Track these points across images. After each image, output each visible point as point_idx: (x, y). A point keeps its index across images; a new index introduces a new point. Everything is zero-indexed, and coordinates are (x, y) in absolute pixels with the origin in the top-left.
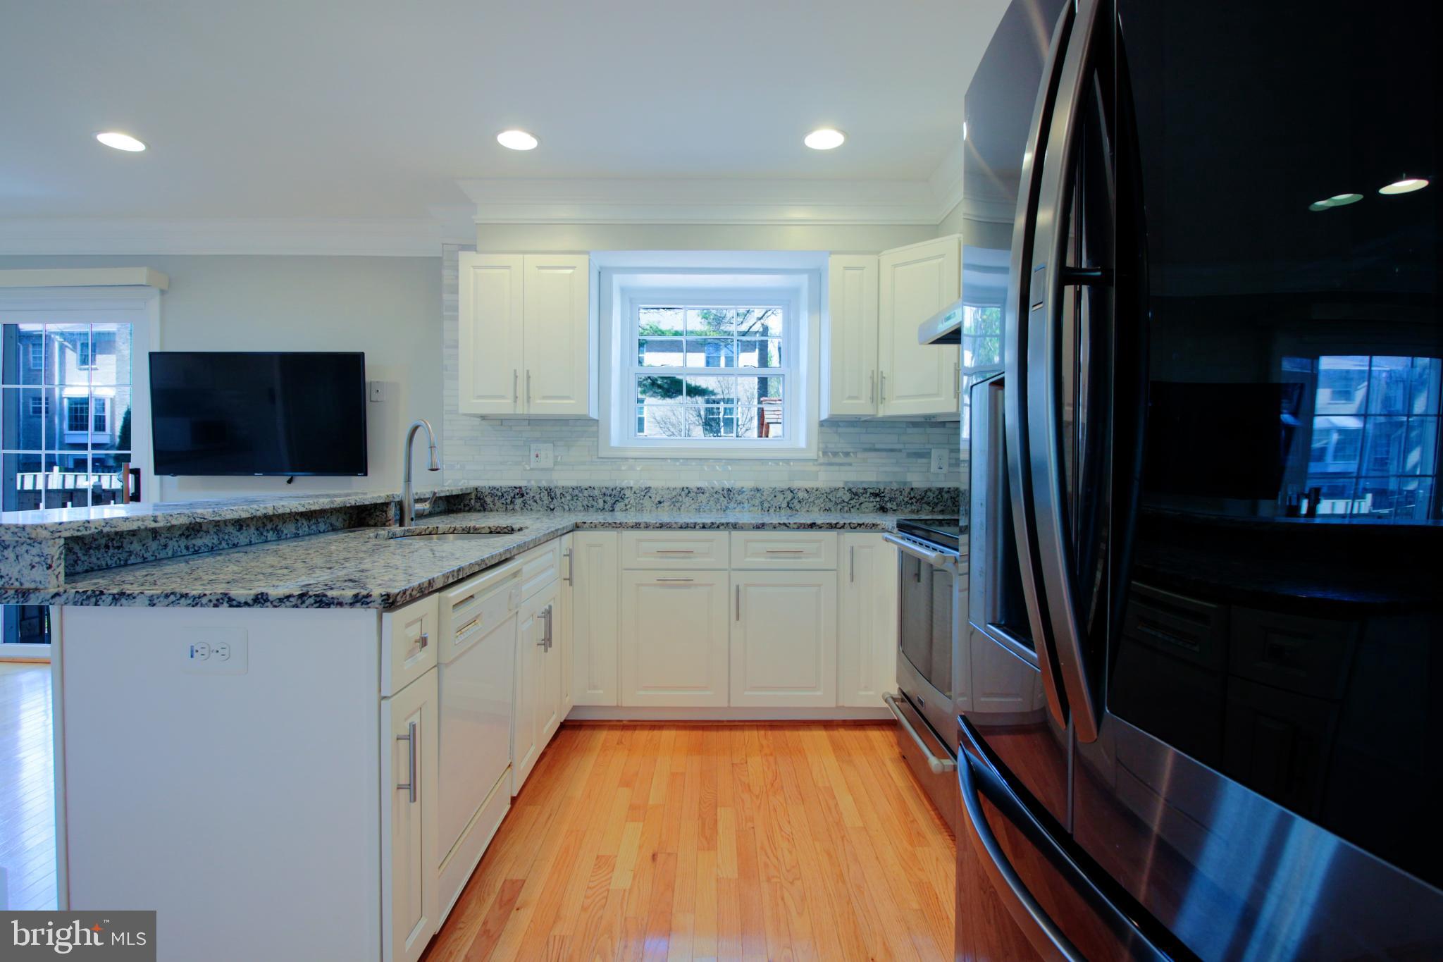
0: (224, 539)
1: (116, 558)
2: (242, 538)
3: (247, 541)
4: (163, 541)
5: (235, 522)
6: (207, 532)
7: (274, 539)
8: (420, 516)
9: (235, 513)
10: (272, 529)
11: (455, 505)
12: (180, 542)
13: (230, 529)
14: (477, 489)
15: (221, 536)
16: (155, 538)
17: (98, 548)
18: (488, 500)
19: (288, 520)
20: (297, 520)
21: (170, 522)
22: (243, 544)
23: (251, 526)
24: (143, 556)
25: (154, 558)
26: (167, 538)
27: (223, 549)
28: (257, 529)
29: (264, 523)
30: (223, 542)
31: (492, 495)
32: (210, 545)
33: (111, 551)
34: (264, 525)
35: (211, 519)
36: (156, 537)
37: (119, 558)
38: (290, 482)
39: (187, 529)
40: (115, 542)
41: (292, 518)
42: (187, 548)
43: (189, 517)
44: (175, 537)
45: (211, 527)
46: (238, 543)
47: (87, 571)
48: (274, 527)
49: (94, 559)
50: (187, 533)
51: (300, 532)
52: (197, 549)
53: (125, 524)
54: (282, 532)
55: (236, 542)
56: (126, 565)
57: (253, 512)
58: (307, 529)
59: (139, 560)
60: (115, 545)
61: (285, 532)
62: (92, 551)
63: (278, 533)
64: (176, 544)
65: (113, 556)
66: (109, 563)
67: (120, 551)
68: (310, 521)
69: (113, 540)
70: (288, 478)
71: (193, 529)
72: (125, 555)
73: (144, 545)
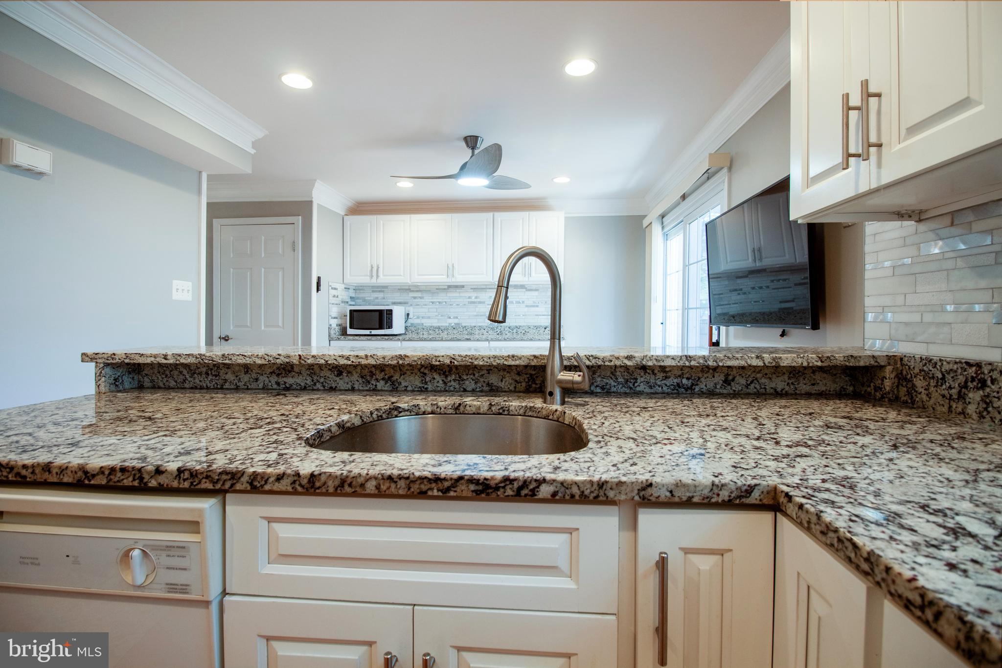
0: (319, 382)
1: (214, 383)
2: (342, 383)
3: (349, 386)
4: (254, 375)
5: (333, 367)
6: (300, 373)
7: (386, 389)
8: (569, 391)
9: (247, 359)
10: (383, 379)
11: (863, 385)
12: (270, 378)
13: (327, 373)
14: (901, 359)
15: (315, 378)
16: (246, 373)
17: (200, 374)
18: (919, 383)
19: (408, 372)
20: (425, 374)
21: (179, 361)
22: (342, 388)
23: (354, 373)
24: (236, 384)
25: (246, 387)
26: (258, 373)
27: (318, 390)
28: (362, 377)
29: (371, 372)
30: (317, 384)
31: (927, 376)
32: (303, 384)
33: (210, 377)
34: (372, 374)
35: (221, 361)
36: (247, 371)
37: (216, 383)
38: (783, 334)
39: (278, 368)
40: (213, 371)
41: (416, 371)
42: (278, 384)
43: (197, 358)
44: (266, 374)
45: (303, 369)
46: (336, 387)
47: (192, 388)
48: (386, 377)
49: (197, 381)
50: (277, 372)
51: (430, 387)
52: (288, 386)
53: (141, 358)
54: (400, 384)
55: (334, 386)
56: (222, 388)
57: (271, 359)
58: (441, 384)
59: (232, 387)
60: (213, 373)
61: (404, 384)
62: (196, 375)
63: (393, 383)
64: (267, 379)
65: (211, 381)
66: (209, 385)
67: (217, 378)
68: (446, 377)
69: (212, 369)
70: (780, 331)
71: (284, 369)
72: (221, 382)
73: (237, 376)
